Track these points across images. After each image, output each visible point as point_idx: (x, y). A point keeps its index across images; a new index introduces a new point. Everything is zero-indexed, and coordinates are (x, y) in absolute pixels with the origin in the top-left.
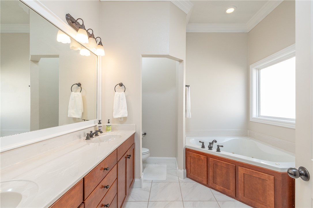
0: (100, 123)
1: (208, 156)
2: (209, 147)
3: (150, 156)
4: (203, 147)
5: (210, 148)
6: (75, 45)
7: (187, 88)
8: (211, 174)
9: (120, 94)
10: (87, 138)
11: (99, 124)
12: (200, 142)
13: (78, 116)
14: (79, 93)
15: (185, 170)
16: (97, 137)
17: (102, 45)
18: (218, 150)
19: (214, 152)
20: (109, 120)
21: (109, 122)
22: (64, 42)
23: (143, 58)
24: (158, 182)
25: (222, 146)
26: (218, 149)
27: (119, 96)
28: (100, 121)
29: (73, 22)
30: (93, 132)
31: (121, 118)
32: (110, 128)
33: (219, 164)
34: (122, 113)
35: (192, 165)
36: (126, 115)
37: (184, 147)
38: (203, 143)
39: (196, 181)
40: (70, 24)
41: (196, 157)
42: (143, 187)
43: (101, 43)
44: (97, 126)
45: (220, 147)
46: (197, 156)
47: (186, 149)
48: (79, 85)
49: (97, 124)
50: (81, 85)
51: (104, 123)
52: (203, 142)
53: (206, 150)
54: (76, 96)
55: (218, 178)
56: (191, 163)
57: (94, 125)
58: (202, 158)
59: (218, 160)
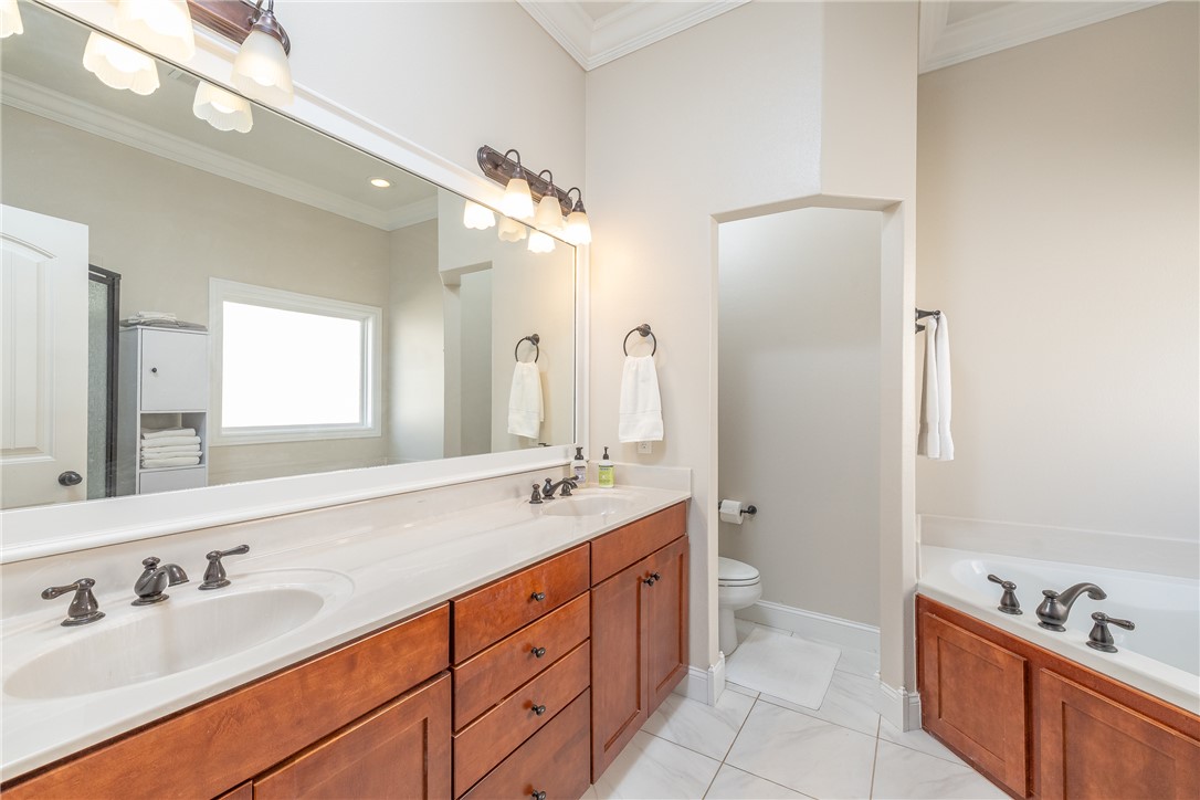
0: (579, 457)
1: (1031, 661)
2: (1040, 613)
3: (764, 596)
4: (1010, 605)
5: (1051, 620)
6: (508, 227)
7: (934, 321)
8: (1048, 750)
9: (641, 362)
10: (535, 499)
11: (576, 458)
12: (992, 578)
13: (530, 432)
14: (532, 364)
15: (916, 696)
16: (566, 499)
17: (583, 211)
18: (1100, 639)
19: (1071, 642)
20: (606, 449)
21: (606, 457)
22: (482, 226)
23: (721, 225)
24: (781, 706)
25: (1128, 626)
26: (1099, 636)
27: (637, 370)
28: (579, 450)
29: (496, 166)
30: (552, 483)
31: (643, 444)
32: (610, 474)
33: (1097, 713)
34: (644, 426)
35: (949, 681)
36: (659, 436)
37: (907, 586)
38: (1009, 589)
39: (972, 764)
40: (489, 174)
41: (965, 646)
42: (717, 706)
43: (582, 205)
44: (572, 467)
45: (1110, 626)
46: (971, 645)
47: (919, 599)
48: (535, 340)
49: (572, 459)
50: (537, 340)
51: (593, 458)
52: (1010, 584)
53: (1025, 626)
54: (526, 373)
55: (1092, 786)
56: (944, 670)
57: (564, 462)
58: (1000, 658)
59: (1091, 692)
